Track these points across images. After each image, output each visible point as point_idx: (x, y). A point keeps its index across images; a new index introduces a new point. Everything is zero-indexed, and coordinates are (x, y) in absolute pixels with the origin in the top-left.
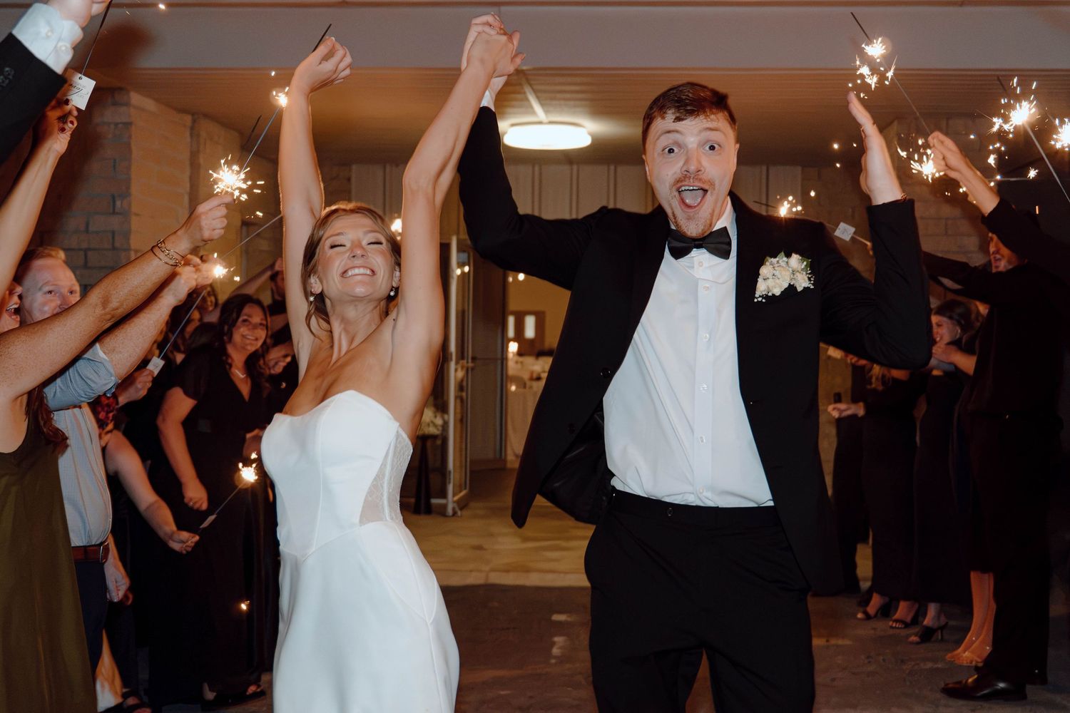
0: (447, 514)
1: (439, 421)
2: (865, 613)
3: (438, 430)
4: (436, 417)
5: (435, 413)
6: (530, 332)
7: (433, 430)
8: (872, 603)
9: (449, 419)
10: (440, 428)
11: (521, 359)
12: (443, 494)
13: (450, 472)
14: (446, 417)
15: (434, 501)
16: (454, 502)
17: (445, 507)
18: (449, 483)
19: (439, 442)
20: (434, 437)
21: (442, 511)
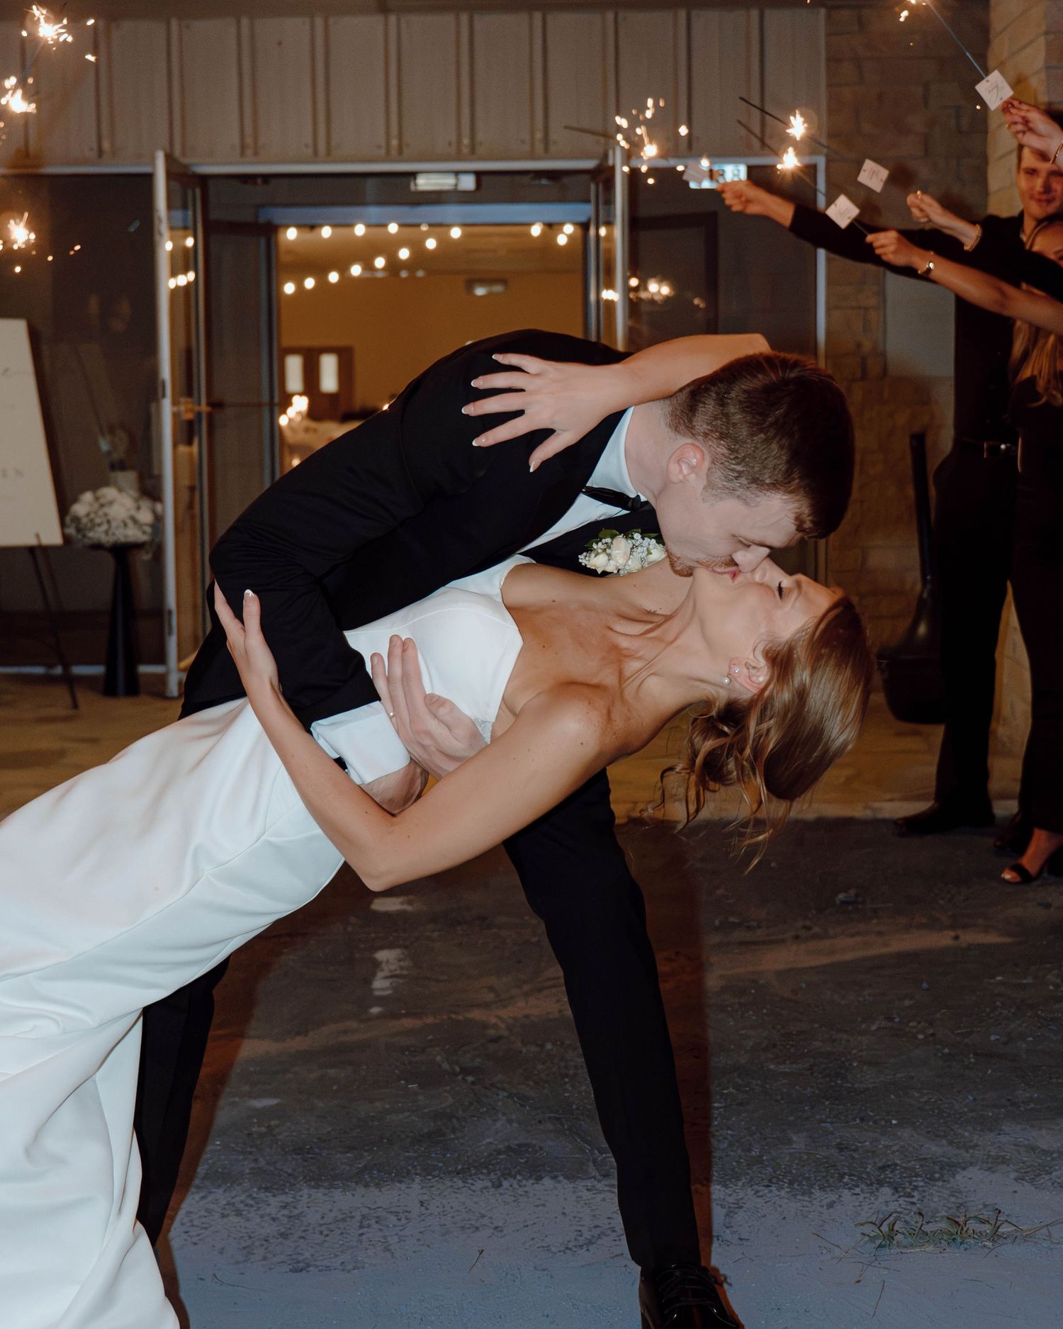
0: (169, 694)
1: (146, 516)
2: (1019, 869)
3: (144, 532)
4: (138, 508)
5: (137, 500)
6: (329, 382)
7: (133, 534)
8: (1031, 850)
9: (164, 510)
10: (148, 529)
11: (313, 425)
12: (161, 658)
13: (170, 612)
14: (159, 507)
15: (144, 669)
16: (181, 670)
17: (162, 680)
18: (170, 633)
19: (146, 557)
20: (138, 546)
21: (158, 689)
